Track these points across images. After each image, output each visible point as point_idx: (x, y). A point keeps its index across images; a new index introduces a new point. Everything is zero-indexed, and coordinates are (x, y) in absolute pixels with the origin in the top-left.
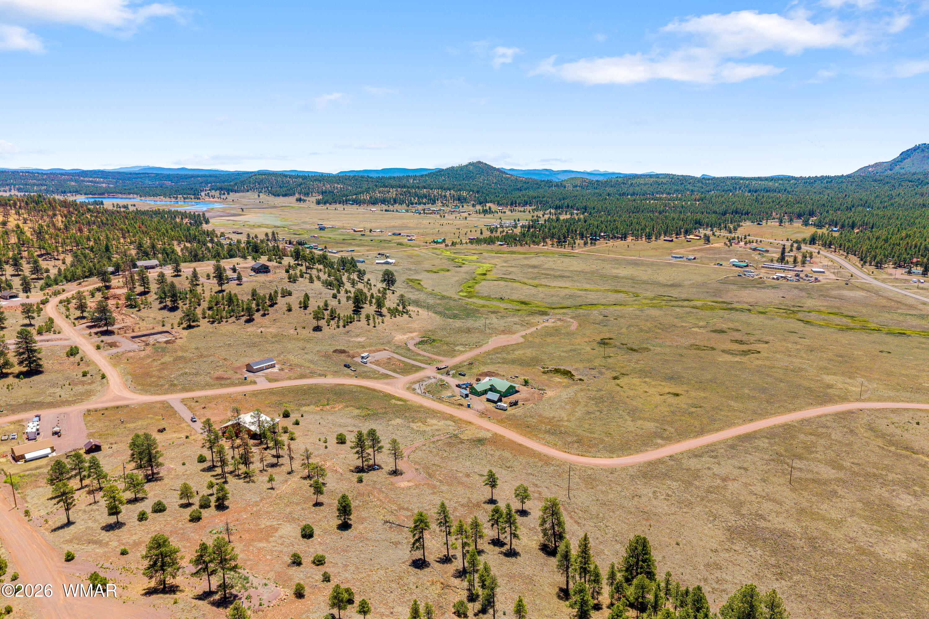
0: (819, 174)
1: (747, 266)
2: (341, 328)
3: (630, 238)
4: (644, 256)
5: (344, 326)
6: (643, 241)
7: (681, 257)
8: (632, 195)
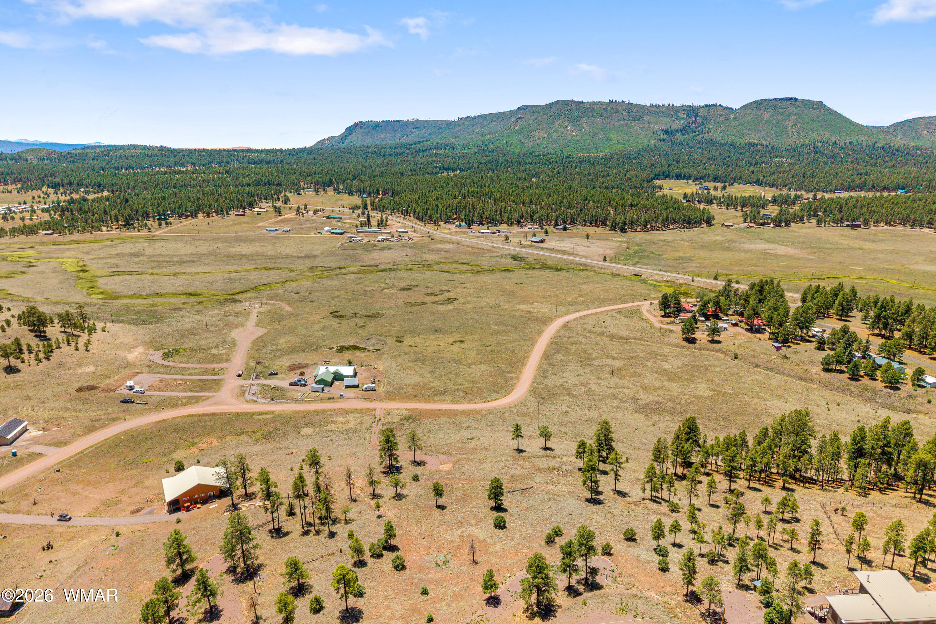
0: (268, 147)
1: (344, 233)
2: (45, 362)
3: (200, 215)
4: (241, 232)
5: (47, 358)
6: (214, 217)
7: (276, 230)
8: (127, 169)
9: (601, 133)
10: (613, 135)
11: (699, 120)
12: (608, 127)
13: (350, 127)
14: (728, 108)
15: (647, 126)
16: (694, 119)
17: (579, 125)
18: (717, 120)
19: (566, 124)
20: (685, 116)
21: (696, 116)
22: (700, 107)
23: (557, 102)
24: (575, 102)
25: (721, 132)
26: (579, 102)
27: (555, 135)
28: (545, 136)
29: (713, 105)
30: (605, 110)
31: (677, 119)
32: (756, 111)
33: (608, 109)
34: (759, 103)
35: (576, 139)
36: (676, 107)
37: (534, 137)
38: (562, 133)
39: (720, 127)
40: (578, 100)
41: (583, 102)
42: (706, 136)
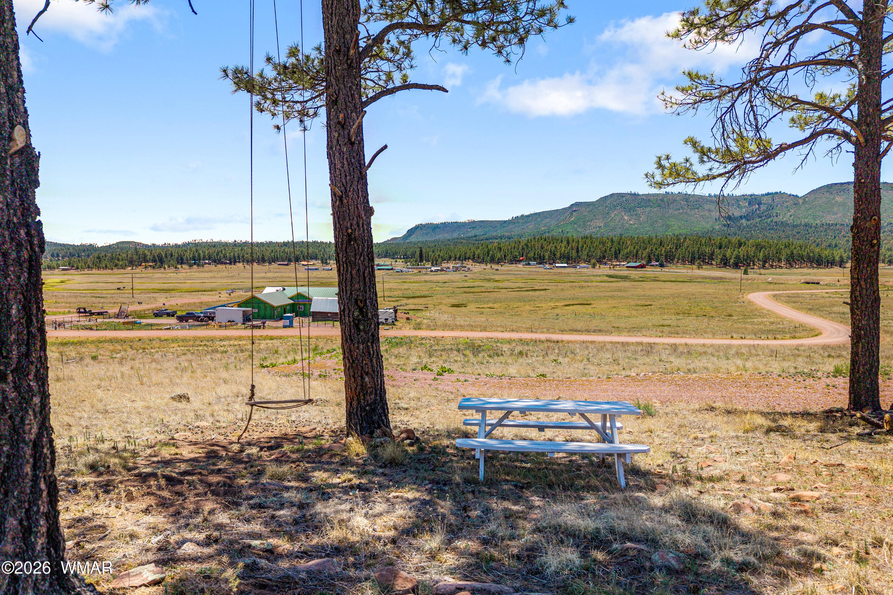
1: (392, 268)
7: (316, 269)
9: (660, 221)
10: (672, 222)
11: (763, 207)
12: (667, 216)
13: (412, 229)
14: (793, 195)
15: (707, 214)
16: (757, 206)
17: (636, 215)
18: (785, 205)
19: (623, 214)
20: (747, 204)
21: (760, 204)
22: (763, 195)
23: (612, 195)
24: (631, 194)
25: (791, 216)
26: (635, 194)
27: (612, 224)
28: (602, 225)
29: (776, 193)
30: (662, 200)
31: (738, 207)
32: (827, 195)
33: (665, 199)
34: (830, 187)
35: (634, 227)
36: (736, 196)
37: (590, 226)
38: (619, 222)
39: (789, 211)
40: (633, 192)
41: (638, 195)
42: (775, 219)
